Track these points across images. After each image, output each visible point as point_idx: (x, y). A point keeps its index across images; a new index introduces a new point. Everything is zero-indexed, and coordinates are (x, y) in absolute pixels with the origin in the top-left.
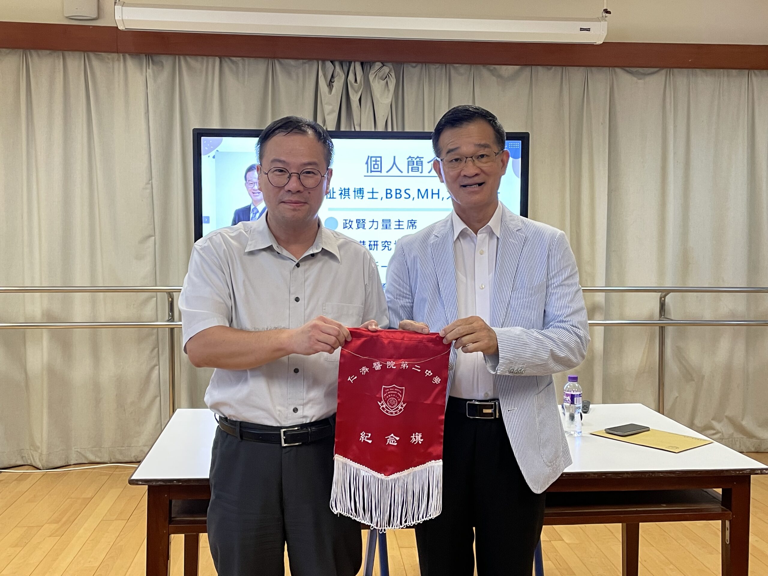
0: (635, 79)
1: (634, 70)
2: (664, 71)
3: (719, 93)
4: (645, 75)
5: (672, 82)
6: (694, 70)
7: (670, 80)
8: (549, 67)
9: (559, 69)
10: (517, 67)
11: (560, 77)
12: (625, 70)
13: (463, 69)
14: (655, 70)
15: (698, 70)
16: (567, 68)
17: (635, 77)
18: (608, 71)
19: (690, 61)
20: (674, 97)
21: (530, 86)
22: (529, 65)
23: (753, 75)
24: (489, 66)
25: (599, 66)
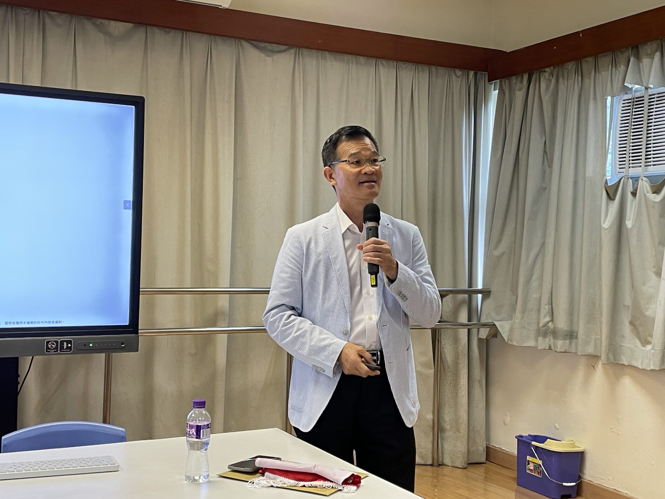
0: (263, 55)
1: (262, 45)
2: (293, 51)
3: (348, 79)
4: (273, 52)
5: (301, 63)
6: (324, 52)
7: (299, 62)
8: (167, 30)
9: (179, 34)
10: (129, 25)
11: (179, 43)
12: (252, 44)
13: (61, 19)
14: (285, 47)
15: (326, 53)
16: (188, 33)
17: (263, 53)
18: (234, 43)
19: (319, 42)
20: (303, 79)
21: (145, 50)
22: (144, 24)
23: (380, 64)
24: (95, 19)
25: (224, 36)
